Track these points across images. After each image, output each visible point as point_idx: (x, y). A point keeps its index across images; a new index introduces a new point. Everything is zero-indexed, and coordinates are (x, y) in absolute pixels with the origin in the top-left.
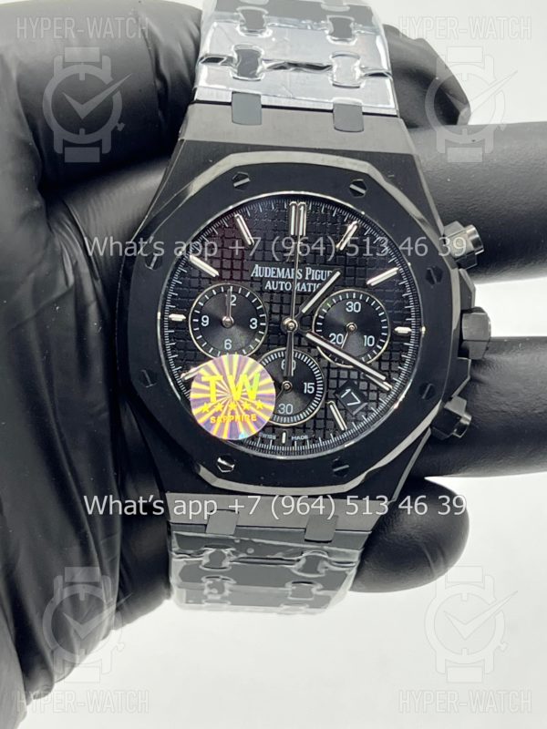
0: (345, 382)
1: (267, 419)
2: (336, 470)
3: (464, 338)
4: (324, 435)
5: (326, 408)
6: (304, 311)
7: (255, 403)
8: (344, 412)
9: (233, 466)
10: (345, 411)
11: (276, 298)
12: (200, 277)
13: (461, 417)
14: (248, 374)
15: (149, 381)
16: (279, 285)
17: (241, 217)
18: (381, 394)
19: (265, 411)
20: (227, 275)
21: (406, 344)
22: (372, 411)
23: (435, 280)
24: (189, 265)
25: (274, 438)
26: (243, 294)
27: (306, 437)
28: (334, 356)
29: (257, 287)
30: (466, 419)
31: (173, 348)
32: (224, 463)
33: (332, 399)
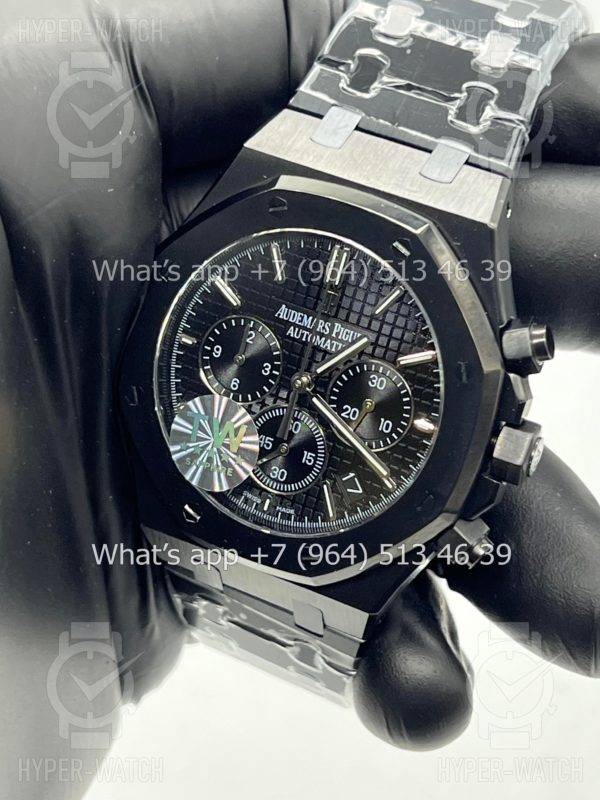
0: (349, 463)
4: (313, 515)
6: (319, 370)
9: (198, 518)
11: (297, 347)
17: (278, 247)
21: (424, 441)
25: (259, 502)
26: (262, 334)
27: (292, 512)
31: (177, 371)
32: (191, 511)
33: (329, 479)
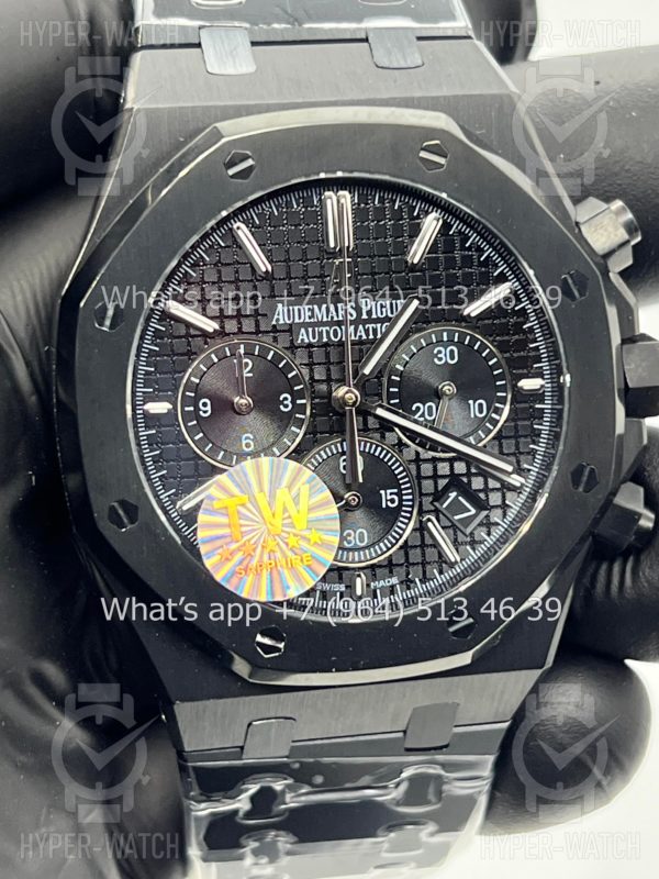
0: (447, 481)
1: (329, 558)
2: (451, 629)
3: (630, 385)
4: (424, 572)
5: (421, 528)
6: (367, 371)
7: (306, 534)
8: (451, 531)
9: (282, 645)
10: (452, 528)
11: (319, 355)
12: (188, 335)
13: (639, 516)
14: (290, 487)
15: (125, 520)
16: (321, 334)
17: (243, 226)
18: (509, 495)
19: (324, 545)
20: (231, 326)
21: (537, 406)
22: (498, 524)
23: (576, 294)
24: (166, 316)
25: (343, 589)
26: (262, 356)
27: (394, 580)
28: (423, 441)
29: (284, 340)
30: (647, 519)
31: (155, 460)
32: (267, 641)
33: (429, 512)
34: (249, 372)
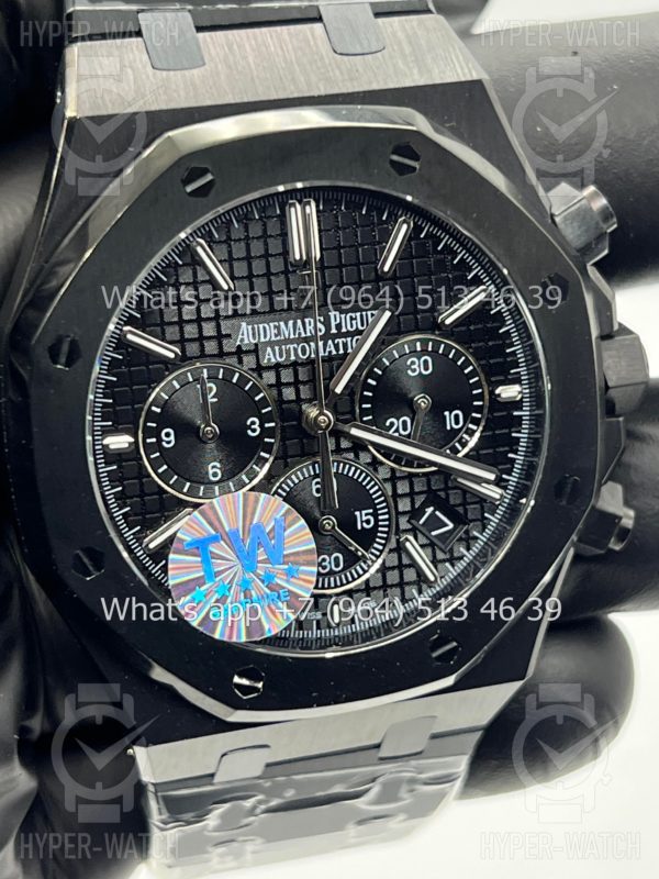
2: (434, 655)
3: (610, 384)
4: (403, 594)
5: (400, 549)
6: (339, 390)
8: (429, 550)
9: (260, 685)
10: (431, 545)
11: (286, 374)
12: (148, 362)
13: (620, 518)
15: (91, 568)
16: (288, 352)
17: (203, 243)
20: (193, 349)
21: (516, 413)
22: (477, 538)
24: (123, 344)
25: (319, 616)
28: (399, 457)
29: (249, 361)
30: (628, 518)
32: (245, 682)
34: (214, 397)
